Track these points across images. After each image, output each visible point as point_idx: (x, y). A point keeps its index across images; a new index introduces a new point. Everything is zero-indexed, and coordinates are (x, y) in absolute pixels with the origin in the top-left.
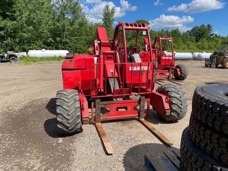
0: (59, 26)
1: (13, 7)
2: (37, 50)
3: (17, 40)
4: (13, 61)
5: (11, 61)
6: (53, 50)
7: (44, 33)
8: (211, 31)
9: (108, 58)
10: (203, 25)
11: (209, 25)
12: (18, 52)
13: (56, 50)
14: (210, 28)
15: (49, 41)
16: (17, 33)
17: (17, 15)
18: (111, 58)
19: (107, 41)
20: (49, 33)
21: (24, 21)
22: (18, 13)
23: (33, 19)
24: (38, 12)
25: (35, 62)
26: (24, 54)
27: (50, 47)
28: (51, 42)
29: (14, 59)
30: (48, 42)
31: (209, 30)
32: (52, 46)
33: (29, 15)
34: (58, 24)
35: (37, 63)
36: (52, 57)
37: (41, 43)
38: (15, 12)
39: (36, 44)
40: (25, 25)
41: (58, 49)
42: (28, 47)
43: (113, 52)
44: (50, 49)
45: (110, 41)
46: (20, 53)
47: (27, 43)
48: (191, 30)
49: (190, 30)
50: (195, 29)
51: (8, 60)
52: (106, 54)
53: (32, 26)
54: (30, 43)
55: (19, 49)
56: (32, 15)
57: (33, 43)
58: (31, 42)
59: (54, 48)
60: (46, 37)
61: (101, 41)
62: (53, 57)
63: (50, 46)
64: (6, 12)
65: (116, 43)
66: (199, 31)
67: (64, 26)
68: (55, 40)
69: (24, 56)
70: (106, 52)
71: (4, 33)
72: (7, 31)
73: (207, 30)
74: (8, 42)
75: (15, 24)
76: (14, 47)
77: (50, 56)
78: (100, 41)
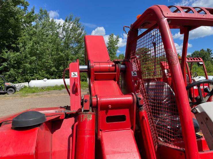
0: (62, 56)
1: (18, 39)
2: (39, 79)
3: (20, 71)
4: (10, 93)
5: (8, 93)
6: (56, 79)
7: (47, 62)
8: (212, 55)
9: (110, 119)
10: (203, 49)
11: (208, 50)
12: (20, 83)
13: (59, 79)
14: (210, 51)
15: (52, 70)
16: (22, 64)
17: (20, 47)
18: (122, 118)
19: (108, 63)
20: (52, 63)
21: (27, 52)
22: (21, 45)
23: (37, 49)
24: (41, 43)
25: (34, 92)
26: (26, 84)
27: (53, 77)
28: (54, 71)
29: (12, 91)
30: (51, 72)
31: (210, 53)
32: (56, 75)
33: (33, 46)
34: (61, 54)
35: (35, 94)
36: (53, 87)
37: (44, 73)
38: (18, 44)
39: (39, 74)
40: (29, 56)
41: (61, 78)
42: (30, 77)
43: (129, 98)
44: (53, 78)
45: (117, 62)
46: (22, 83)
47: (30, 73)
48: (192, 55)
49: (190, 55)
50: (195, 54)
51: (5, 91)
52: (105, 106)
53: (36, 56)
54: (33, 74)
55: (22, 80)
56: (35, 46)
57: (36, 73)
58: (34, 72)
59: (57, 77)
60: (49, 66)
61: (91, 64)
62: (55, 87)
63: (53, 75)
64: (11, 44)
65: (134, 67)
66: (199, 55)
67: (67, 55)
68: (58, 69)
69: (25, 87)
70: (104, 100)
71: (7, 65)
72: (10, 61)
73: (207, 54)
74: (10, 73)
75: (18, 55)
76: (16, 77)
77: (51, 86)
78: (88, 66)
